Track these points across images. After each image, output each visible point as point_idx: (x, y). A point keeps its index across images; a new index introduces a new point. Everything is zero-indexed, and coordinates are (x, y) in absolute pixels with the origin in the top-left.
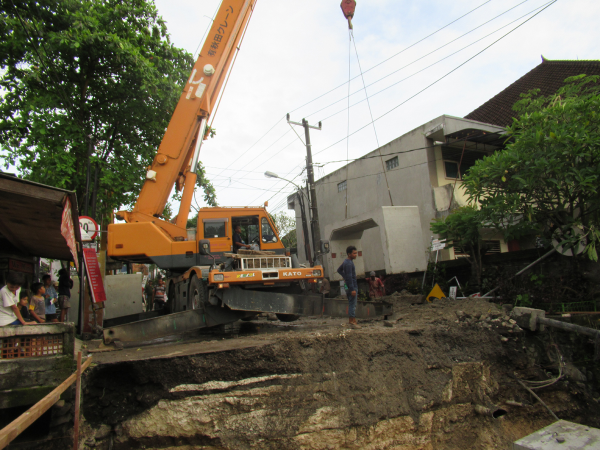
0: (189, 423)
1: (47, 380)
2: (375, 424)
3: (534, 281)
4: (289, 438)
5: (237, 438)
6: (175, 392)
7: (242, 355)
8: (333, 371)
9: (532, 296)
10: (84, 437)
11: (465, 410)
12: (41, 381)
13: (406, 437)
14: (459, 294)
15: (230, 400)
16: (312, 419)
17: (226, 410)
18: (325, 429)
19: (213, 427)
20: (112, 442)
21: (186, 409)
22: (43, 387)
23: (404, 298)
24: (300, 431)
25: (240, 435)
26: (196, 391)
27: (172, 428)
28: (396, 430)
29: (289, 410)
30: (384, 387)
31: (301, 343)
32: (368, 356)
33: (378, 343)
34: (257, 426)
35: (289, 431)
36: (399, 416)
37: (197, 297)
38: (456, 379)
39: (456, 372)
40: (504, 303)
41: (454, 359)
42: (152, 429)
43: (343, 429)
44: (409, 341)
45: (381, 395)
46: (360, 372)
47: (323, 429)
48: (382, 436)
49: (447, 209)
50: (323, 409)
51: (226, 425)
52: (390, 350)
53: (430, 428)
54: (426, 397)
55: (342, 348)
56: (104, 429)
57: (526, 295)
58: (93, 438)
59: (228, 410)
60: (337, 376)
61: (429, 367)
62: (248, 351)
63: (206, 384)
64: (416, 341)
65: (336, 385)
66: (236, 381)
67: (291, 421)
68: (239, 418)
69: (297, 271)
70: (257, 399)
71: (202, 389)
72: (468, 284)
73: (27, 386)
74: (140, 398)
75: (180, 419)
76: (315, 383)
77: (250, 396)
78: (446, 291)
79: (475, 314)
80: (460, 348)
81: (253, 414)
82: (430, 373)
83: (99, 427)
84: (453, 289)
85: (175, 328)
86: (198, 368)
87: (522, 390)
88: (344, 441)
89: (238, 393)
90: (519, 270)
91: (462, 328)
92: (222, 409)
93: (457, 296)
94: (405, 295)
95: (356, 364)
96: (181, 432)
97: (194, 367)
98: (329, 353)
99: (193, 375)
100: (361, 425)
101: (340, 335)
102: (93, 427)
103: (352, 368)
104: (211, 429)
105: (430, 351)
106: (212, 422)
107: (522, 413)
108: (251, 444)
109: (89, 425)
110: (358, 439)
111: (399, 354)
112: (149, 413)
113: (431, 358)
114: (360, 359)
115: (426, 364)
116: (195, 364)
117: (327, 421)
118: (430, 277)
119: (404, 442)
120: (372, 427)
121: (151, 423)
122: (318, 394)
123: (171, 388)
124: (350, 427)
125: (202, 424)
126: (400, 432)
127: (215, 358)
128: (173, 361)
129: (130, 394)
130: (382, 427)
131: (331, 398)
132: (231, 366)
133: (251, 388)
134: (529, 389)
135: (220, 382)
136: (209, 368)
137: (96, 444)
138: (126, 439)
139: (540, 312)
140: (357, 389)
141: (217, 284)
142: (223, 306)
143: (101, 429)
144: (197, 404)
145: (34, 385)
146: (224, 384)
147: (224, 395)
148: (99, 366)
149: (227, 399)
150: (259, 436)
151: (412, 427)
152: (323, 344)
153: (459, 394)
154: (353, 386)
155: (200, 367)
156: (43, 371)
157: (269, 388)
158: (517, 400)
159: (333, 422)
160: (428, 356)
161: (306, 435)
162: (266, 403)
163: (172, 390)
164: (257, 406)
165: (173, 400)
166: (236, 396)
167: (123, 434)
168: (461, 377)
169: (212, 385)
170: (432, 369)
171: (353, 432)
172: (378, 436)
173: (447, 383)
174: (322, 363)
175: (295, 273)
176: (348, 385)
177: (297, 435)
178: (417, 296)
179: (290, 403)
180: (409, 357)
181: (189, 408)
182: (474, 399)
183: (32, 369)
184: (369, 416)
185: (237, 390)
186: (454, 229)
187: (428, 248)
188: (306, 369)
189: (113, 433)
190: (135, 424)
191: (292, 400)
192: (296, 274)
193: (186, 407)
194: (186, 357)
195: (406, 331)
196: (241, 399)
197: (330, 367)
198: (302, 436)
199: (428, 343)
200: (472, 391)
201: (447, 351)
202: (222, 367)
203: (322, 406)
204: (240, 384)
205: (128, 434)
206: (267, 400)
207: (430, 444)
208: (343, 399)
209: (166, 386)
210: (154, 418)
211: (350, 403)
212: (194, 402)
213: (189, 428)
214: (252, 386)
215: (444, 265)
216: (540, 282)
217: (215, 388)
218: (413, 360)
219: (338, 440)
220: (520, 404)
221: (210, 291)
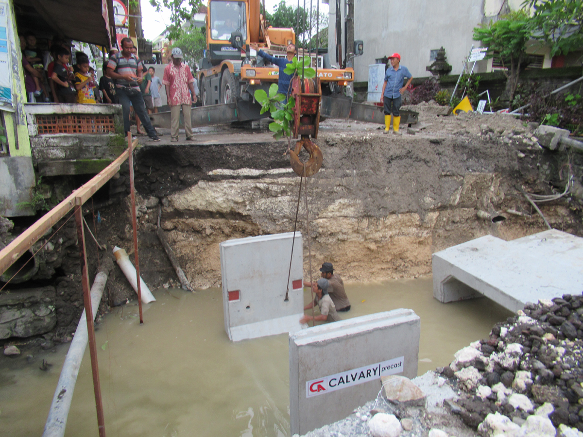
0: (224, 202)
1: (104, 154)
2: (385, 217)
3: (568, 101)
4: (309, 220)
5: (266, 217)
6: (213, 175)
7: (273, 148)
8: (354, 169)
9: (561, 116)
10: (137, 205)
11: (468, 214)
12: (99, 155)
13: (410, 230)
14: (486, 109)
15: (261, 186)
16: (331, 207)
17: (257, 194)
18: (341, 216)
19: (245, 206)
20: (160, 211)
21: (223, 190)
22: (102, 160)
23: (430, 109)
24: (319, 216)
25: (268, 215)
26: (231, 175)
27: (211, 204)
28: (403, 223)
29: (311, 198)
30: (399, 188)
31: (327, 142)
32: (388, 159)
33: (399, 148)
34: (283, 209)
35: (310, 216)
36: (407, 212)
37: (229, 92)
38: (466, 187)
39: (467, 180)
40: (530, 121)
41: (468, 169)
42: (193, 204)
43: (357, 218)
44: (428, 149)
45: (395, 193)
46: (378, 173)
47: (339, 217)
48: (390, 227)
49: (496, 14)
50: (342, 201)
51: (256, 206)
52: (409, 155)
53: (433, 225)
54: (435, 199)
55: (365, 149)
56: (153, 200)
57: (556, 115)
58: (144, 207)
59: (258, 194)
60: (357, 174)
61: (443, 174)
62: (277, 145)
63: (239, 171)
64: (435, 149)
65: (356, 181)
66: (266, 170)
67: (312, 208)
68: (269, 200)
69: (328, 72)
70: (284, 187)
71: (235, 175)
72: (499, 99)
73: (88, 158)
74: (182, 178)
75: (217, 198)
76: (336, 178)
77: (278, 184)
78: (475, 105)
79: (498, 130)
80: (476, 160)
81: (279, 199)
82: (443, 179)
83: (149, 199)
84: (482, 104)
85: (210, 120)
86: (233, 156)
87: (525, 202)
88: (356, 228)
89: (268, 180)
90: (556, 88)
91: (483, 142)
92: (253, 192)
93: (485, 110)
94: (431, 106)
95: (376, 165)
96: (218, 208)
97: (229, 155)
98: (352, 153)
99: (228, 162)
100: (373, 217)
101: (364, 138)
102: (144, 198)
103: (371, 168)
104: (244, 208)
105: (447, 159)
106: (244, 202)
107: (519, 221)
108: (277, 223)
109: (141, 196)
110: (368, 227)
111: (418, 159)
112: (190, 191)
113: (447, 166)
114: (380, 161)
115: (440, 171)
116: (230, 152)
117: (344, 211)
118: (461, 89)
119: (408, 234)
120: (382, 219)
121: (192, 198)
122: (338, 188)
123: (209, 171)
124: (363, 217)
125: (236, 203)
126: (406, 226)
127: (247, 148)
128: (210, 148)
129: (173, 174)
130: (391, 219)
131: (349, 191)
132: (262, 156)
133: (279, 177)
134: (532, 202)
135: (252, 170)
136: (243, 157)
137: (148, 212)
138: (172, 210)
139: (565, 132)
140: (373, 186)
141: (249, 80)
142: (254, 102)
143: (151, 200)
144: (232, 187)
145: (94, 158)
146: (255, 172)
147: (255, 181)
148: (146, 147)
149: (258, 185)
150: (284, 217)
151: (418, 223)
152: (347, 145)
153: (465, 199)
154: (370, 184)
155: (234, 155)
156: (100, 147)
157: (295, 179)
158: (518, 209)
159: (350, 211)
160: (444, 164)
161: (324, 220)
162: (291, 191)
163: (210, 173)
164: (284, 192)
165: (211, 181)
166: (265, 183)
167: (169, 206)
168: (471, 185)
169: (245, 171)
170: (446, 176)
171: (365, 222)
172: (386, 227)
173: (457, 189)
174: (344, 161)
175: (325, 74)
176: (366, 183)
177: (317, 219)
178: (444, 107)
179: (313, 193)
180: (425, 163)
181: (225, 190)
182: (478, 205)
183: (90, 144)
184: (381, 210)
185: (267, 178)
186: (498, 37)
187: (466, 58)
188: (329, 165)
189: (160, 203)
190: (179, 198)
191: (315, 190)
192: (327, 75)
193: (222, 188)
194: (222, 146)
195: (428, 140)
196: (270, 186)
197: (352, 165)
198: (321, 221)
199: (447, 152)
200: (478, 198)
201: (462, 161)
202: (254, 157)
203: (341, 198)
204: (269, 173)
205: (173, 206)
206: (292, 189)
207: (431, 238)
208: (361, 194)
209: (204, 169)
210: (195, 195)
211: (366, 198)
212: (229, 184)
213: (224, 205)
214: (280, 175)
215: (479, 78)
216: (574, 103)
217: (247, 175)
218: (429, 167)
219: (351, 227)
220: (520, 213)
221: (242, 86)
